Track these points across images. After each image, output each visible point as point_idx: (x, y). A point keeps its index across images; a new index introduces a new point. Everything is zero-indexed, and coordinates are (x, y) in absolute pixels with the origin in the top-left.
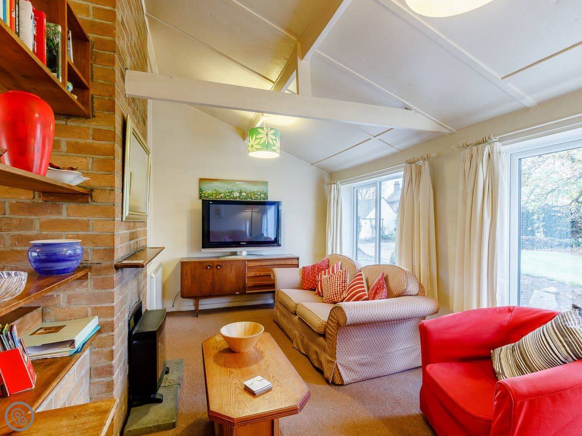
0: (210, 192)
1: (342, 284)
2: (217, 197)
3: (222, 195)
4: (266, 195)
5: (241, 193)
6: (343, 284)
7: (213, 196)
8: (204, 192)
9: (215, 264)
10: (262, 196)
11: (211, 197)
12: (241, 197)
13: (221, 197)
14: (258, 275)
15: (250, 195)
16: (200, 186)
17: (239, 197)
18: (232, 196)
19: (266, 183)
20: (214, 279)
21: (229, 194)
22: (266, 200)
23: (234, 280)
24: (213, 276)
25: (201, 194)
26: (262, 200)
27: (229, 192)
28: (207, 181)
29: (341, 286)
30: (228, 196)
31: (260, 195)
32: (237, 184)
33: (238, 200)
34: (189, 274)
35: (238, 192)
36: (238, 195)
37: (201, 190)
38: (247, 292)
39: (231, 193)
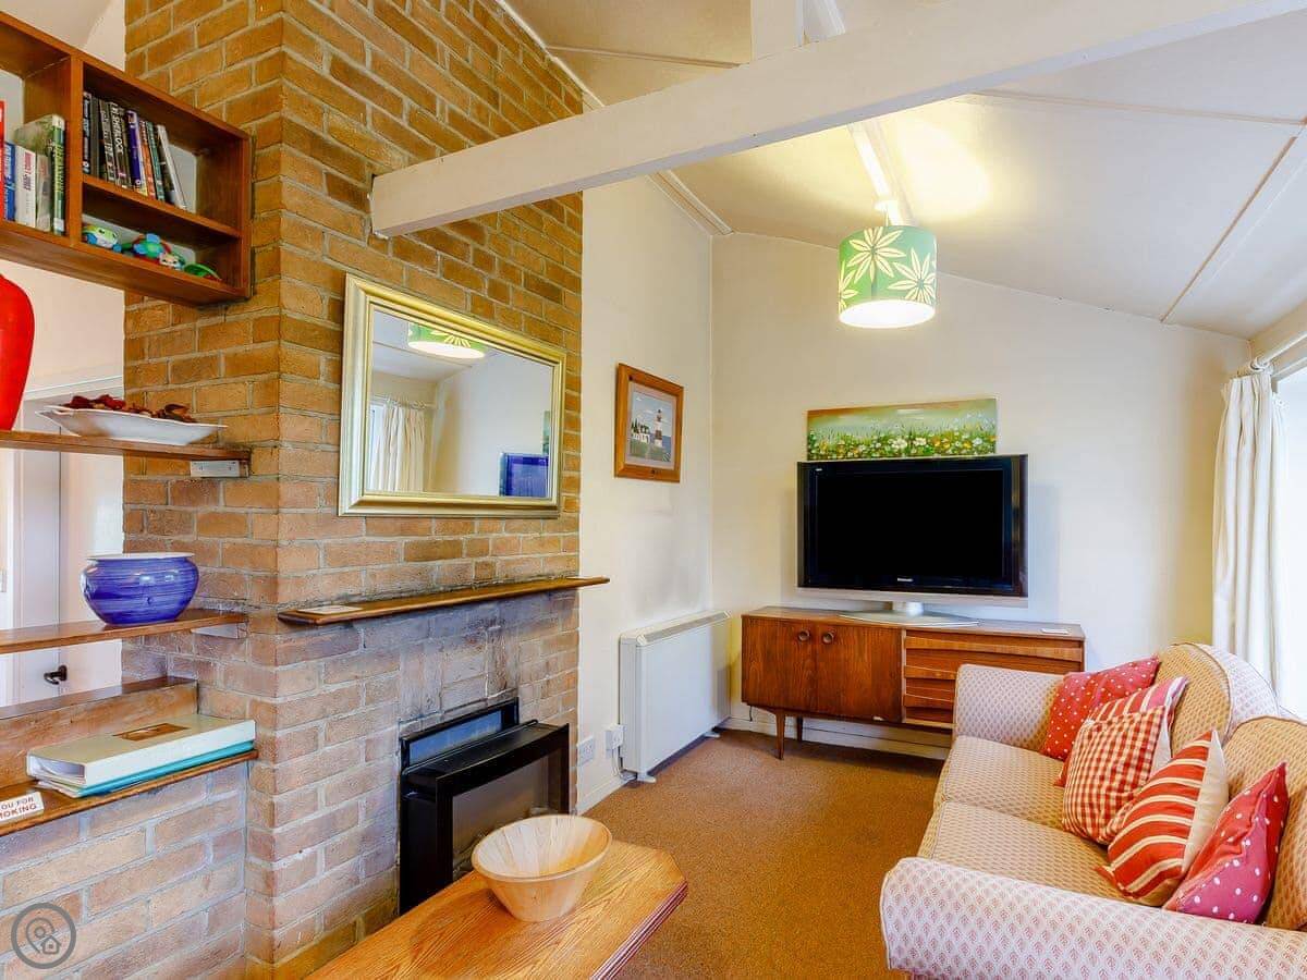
0: (830, 443)
1: (1125, 774)
2: (850, 454)
3: (862, 448)
4: (989, 439)
5: (911, 439)
6: (1132, 771)
7: (838, 454)
8: (816, 445)
9: (820, 631)
10: (977, 442)
11: (835, 456)
12: (913, 451)
13: (860, 456)
14: (938, 675)
15: (937, 444)
16: (809, 432)
17: (907, 451)
18: (887, 449)
19: (989, 404)
20: (816, 669)
21: (879, 445)
22: (990, 454)
23: (868, 681)
24: (815, 660)
25: (809, 450)
26: (976, 455)
27: (879, 441)
28: (825, 417)
29: (1118, 777)
30: (877, 450)
31: (969, 441)
32: (903, 415)
33: (904, 457)
34: (758, 646)
35: (903, 437)
36: (904, 445)
37: (810, 441)
38: (906, 721)
39: (884, 441)
